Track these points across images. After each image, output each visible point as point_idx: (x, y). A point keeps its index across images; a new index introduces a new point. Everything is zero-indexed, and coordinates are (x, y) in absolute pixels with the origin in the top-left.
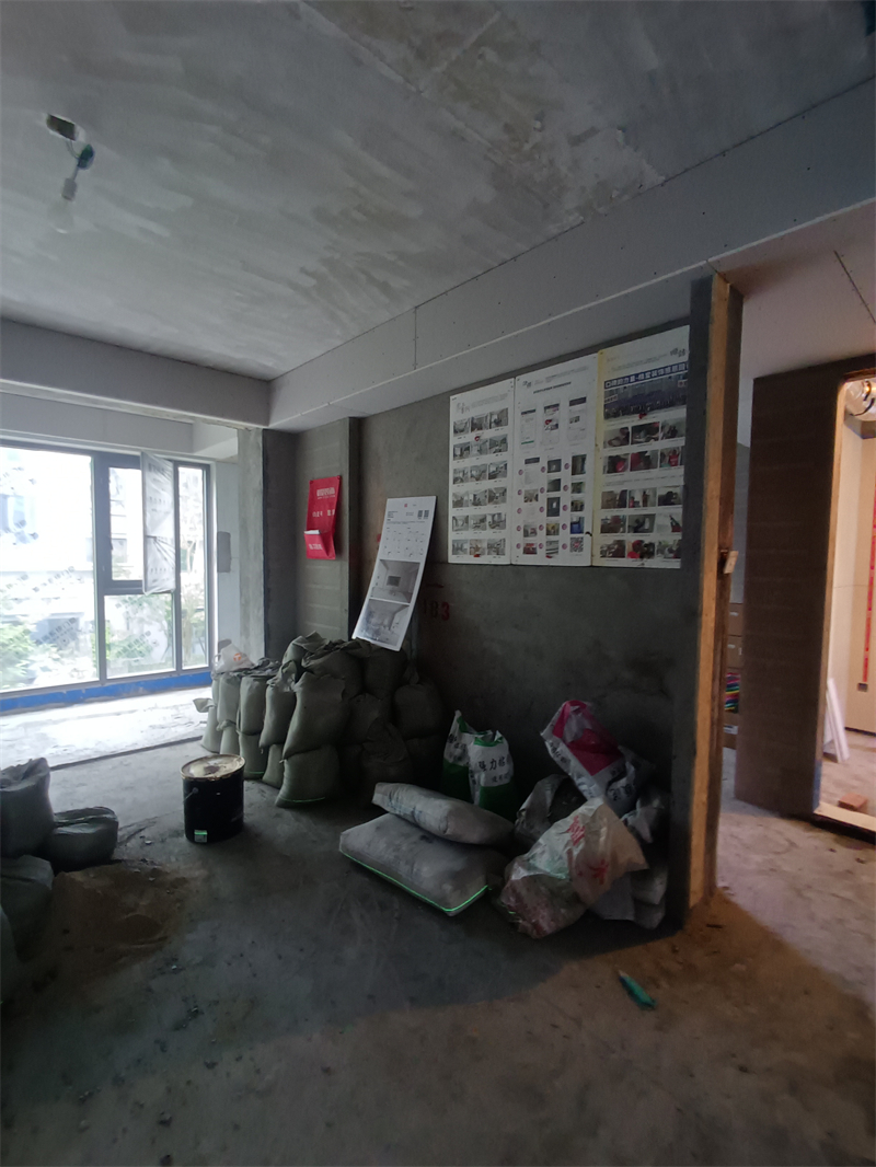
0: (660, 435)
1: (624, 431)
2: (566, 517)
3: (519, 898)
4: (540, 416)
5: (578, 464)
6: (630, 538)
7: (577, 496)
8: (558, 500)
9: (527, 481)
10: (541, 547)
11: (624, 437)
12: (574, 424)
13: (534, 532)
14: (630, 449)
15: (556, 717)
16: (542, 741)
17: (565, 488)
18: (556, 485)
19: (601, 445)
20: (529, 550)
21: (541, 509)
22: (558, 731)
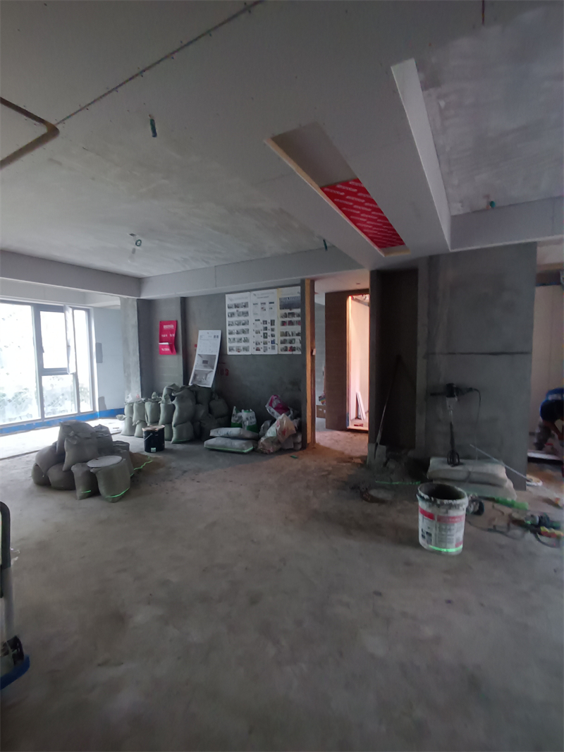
0: (295, 316)
1: (285, 313)
2: (269, 339)
3: (263, 445)
4: (259, 305)
6: (289, 345)
7: (273, 332)
8: (267, 333)
9: (256, 326)
10: (261, 348)
11: (286, 315)
12: (270, 309)
13: (259, 344)
14: (287, 319)
15: (270, 401)
16: (266, 408)
17: (269, 330)
18: (266, 329)
19: (279, 318)
20: (258, 350)
21: (261, 336)
22: (271, 405)
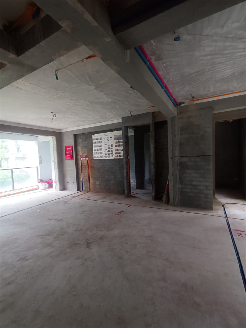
2: (111, 152)
4: (106, 139)
5: (112, 145)
6: (119, 155)
7: (112, 150)
9: (105, 147)
10: (108, 156)
13: (107, 154)
18: (109, 148)
20: (106, 157)
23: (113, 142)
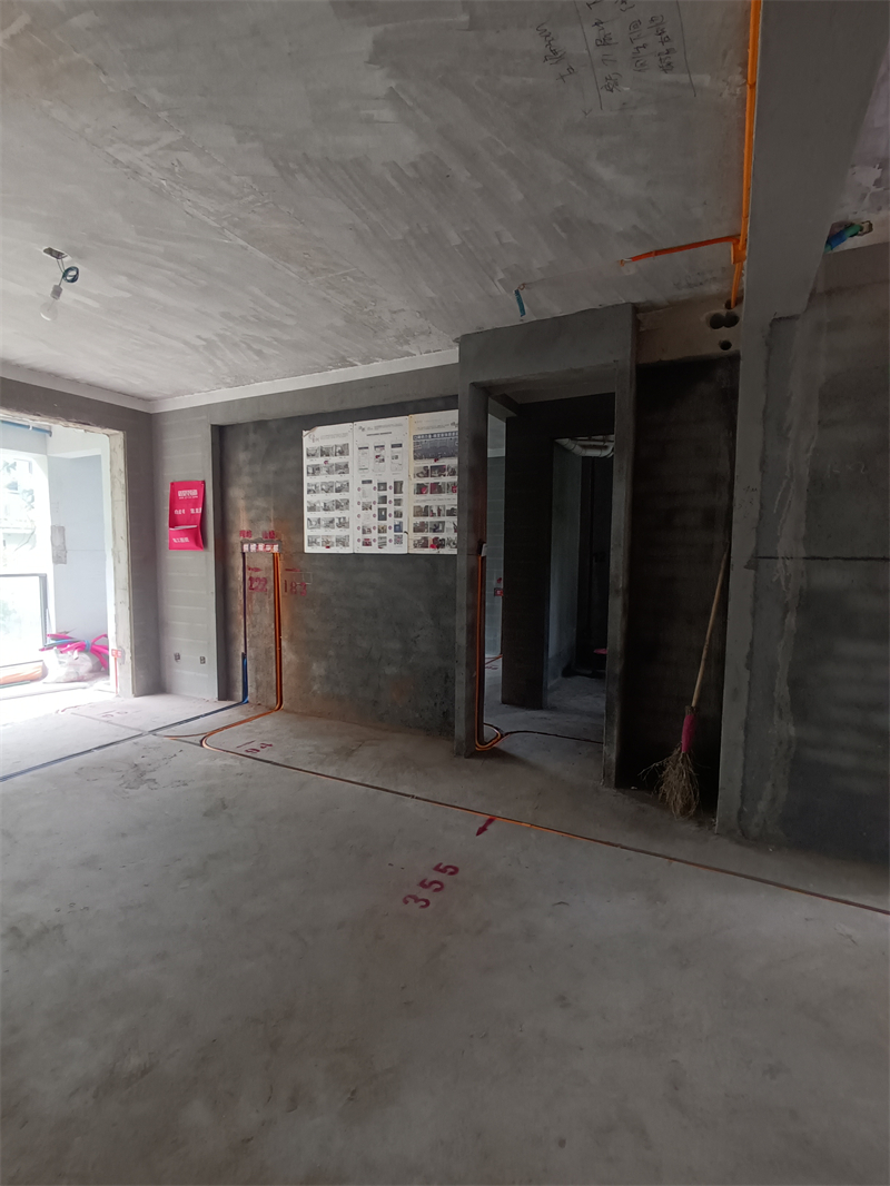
0: (446, 473)
1: (425, 468)
2: (391, 521)
4: (372, 452)
6: (431, 536)
8: (385, 509)
9: (364, 495)
10: (374, 540)
11: (426, 472)
12: (395, 461)
14: (430, 480)
17: (390, 502)
18: (384, 500)
19: (412, 476)
21: (374, 516)
23: (406, 469)
